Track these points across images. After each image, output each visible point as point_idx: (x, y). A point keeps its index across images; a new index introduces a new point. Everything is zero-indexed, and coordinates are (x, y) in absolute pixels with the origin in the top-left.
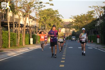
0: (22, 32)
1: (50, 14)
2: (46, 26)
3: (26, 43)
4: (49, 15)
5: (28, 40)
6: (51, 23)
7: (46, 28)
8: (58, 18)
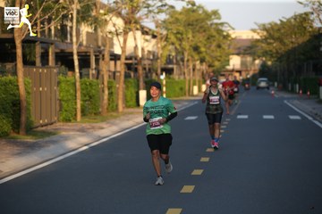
0: (118, 74)
1: (197, 20)
2: (186, 54)
3: (128, 104)
4: (192, 25)
5: (135, 95)
6: (199, 44)
7: (186, 59)
8: (219, 32)
